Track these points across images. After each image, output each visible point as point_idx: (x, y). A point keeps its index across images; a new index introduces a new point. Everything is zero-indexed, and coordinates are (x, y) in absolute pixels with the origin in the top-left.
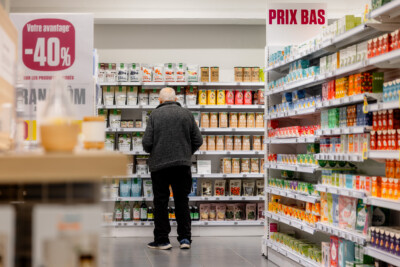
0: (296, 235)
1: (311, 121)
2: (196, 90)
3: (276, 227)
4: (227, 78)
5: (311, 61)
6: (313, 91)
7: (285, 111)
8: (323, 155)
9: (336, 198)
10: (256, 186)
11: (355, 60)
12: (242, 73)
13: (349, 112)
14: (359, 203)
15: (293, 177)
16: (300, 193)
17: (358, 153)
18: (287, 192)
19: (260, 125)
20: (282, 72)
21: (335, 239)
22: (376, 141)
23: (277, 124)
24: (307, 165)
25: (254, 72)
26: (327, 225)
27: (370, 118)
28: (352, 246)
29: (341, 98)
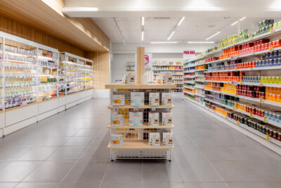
0: (190, 95)
1: (193, 74)
2: (168, 67)
3: (185, 94)
4: (175, 64)
5: (193, 62)
6: (193, 68)
7: (187, 71)
8: (196, 80)
9: (198, 89)
10: (181, 86)
11: (203, 62)
12: (177, 63)
13: (201, 72)
14: (203, 90)
15: (189, 84)
16: (191, 87)
17: (203, 81)
18: (188, 87)
19: (182, 74)
20: (187, 64)
21: (198, 97)
22: (207, 78)
23: (185, 74)
24: (192, 82)
25: (180, 63)
26: (197, 94)
27: (205, 74)
28: (202, 98)
29: (200, 69)
